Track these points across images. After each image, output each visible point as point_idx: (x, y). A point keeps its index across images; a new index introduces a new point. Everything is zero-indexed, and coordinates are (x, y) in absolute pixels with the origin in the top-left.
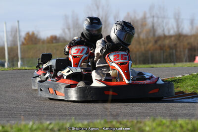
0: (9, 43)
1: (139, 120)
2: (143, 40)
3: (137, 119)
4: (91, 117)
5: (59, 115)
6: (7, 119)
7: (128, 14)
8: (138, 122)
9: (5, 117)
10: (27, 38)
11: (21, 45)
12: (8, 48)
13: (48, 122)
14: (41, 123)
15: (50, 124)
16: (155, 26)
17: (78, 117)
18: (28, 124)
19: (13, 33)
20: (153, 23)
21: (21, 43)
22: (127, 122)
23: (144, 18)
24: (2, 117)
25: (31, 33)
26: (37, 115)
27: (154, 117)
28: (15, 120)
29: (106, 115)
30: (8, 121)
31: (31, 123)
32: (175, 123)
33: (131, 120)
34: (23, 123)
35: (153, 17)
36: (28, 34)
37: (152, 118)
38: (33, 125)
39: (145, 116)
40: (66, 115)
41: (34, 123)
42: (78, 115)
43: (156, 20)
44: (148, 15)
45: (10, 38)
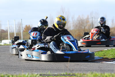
0: (17, 31)
1: (84, 73)
2: (87, 30)
3: (83, 72)
4: (59, 71)
5: (42, 70)
6: (15, 71)
7: (79, 16)
8: (83, 74)
9: (14, 70)
10: (26, 28)
11: (22, 32)
12: (16, 33)
13: (36, 74)
14: (33, 74)
15: (37, 74)
16: (93, 22)
17: (52, 71)
18: (26, 74)
19: (19, 26)
20: (92, 21)
21: (23, 31)
22: (78, 74)
23: (88, 18)
24: (12, 70)
25: (28, 26)
26: (30, 70)
27: (92, 71)
28: (19, 72)
29: (67, 70)
30: (15, 73)
31: (27, 74)
32: (103, 75)
33: (80, 73)
34: (23, 74)
35: (92, 18)
36: (27, 26)
37: (91, 72)
38: (28, 75)
39: (87, 71)
40: (46, 70)
41: (29, 74)
42: (52, 70)
43: (94, 19)
44: (90, 17)
45: (17, 28)
